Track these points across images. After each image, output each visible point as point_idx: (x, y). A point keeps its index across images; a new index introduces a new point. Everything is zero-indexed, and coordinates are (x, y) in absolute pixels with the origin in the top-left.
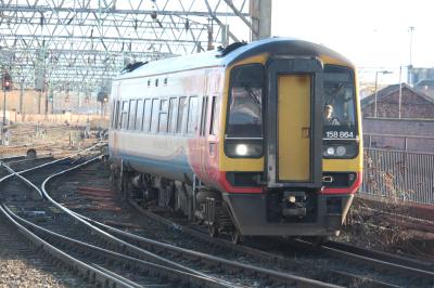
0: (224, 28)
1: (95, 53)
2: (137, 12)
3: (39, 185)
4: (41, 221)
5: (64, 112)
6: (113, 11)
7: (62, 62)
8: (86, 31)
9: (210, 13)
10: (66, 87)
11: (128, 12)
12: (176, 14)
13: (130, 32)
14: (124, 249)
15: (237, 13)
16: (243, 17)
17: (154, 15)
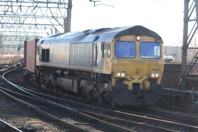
0: (56, 29)
1: (17, 36)
2: (30, 24)
3: (2, 76)
4: (3, 86)
5: (7, 54)
6: (23, 24)
7: (7, 39)
8: (14, 30)
10: (8, 46)
11: (28, 24)
12: (42, 25)
13: (27, 30)
14: (29, 95)
15: (60, 24)
16: (62, 26)
17: (36, 25)
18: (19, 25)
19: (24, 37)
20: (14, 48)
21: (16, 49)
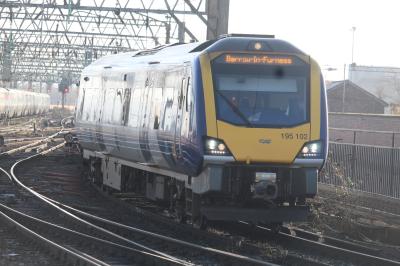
0: (182, 28)
1: (57, 45)
2: (101, 9)
4: (11, 202)
6: (78, 7)
7: (28, 54)
9: (169, 11)
11: (91, 9)
12: (137, 11)
13: (90, 28)
15: (194, 11)
16: (200, 15)
17: (117, 11)
18: (65, 12)
19: (79, 47)
20: (49, 83)
21: (56, 86)
